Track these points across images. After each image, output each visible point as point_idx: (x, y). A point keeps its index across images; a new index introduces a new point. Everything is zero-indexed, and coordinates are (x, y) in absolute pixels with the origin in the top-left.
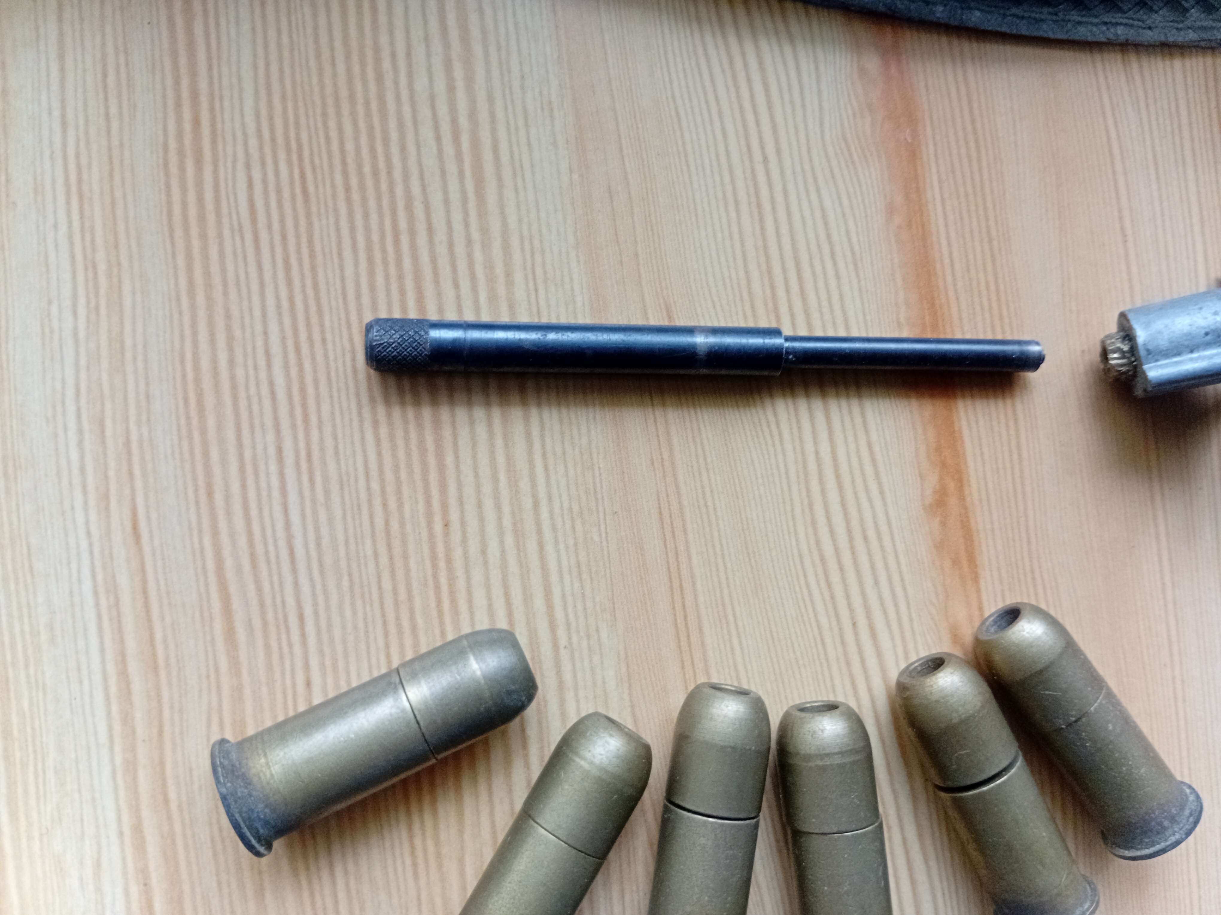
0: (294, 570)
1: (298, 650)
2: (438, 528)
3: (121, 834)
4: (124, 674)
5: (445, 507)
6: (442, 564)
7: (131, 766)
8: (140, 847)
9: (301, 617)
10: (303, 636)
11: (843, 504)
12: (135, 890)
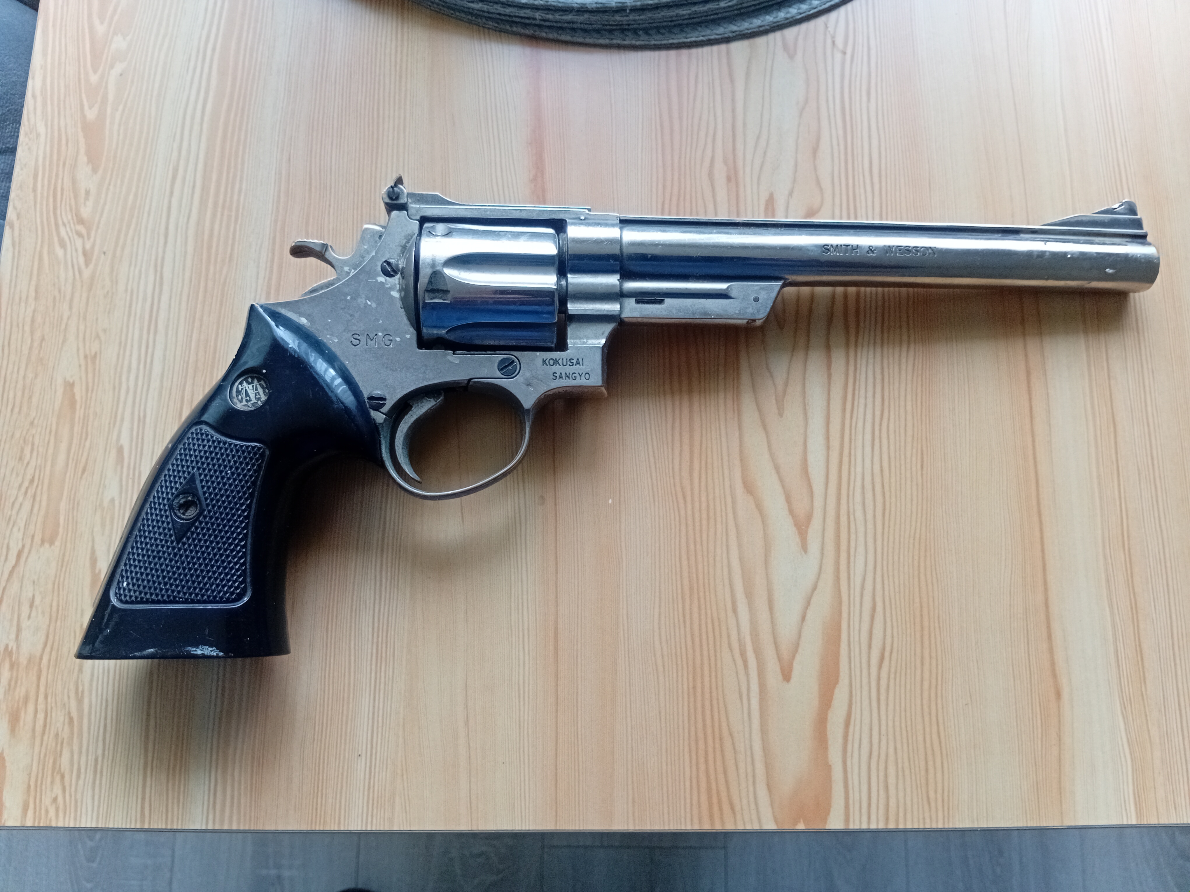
0: (331, 175)
1: (328, 196)
2: (374, 168)
3: (269, 239)
4: (279, 196)
5: (376, 163)
6: (373, 179)
7: (276, 221)
8: (274, 243)
9: (331, 188)
10: (331, 192)
11: (502, 176)
12: (270, 255)
